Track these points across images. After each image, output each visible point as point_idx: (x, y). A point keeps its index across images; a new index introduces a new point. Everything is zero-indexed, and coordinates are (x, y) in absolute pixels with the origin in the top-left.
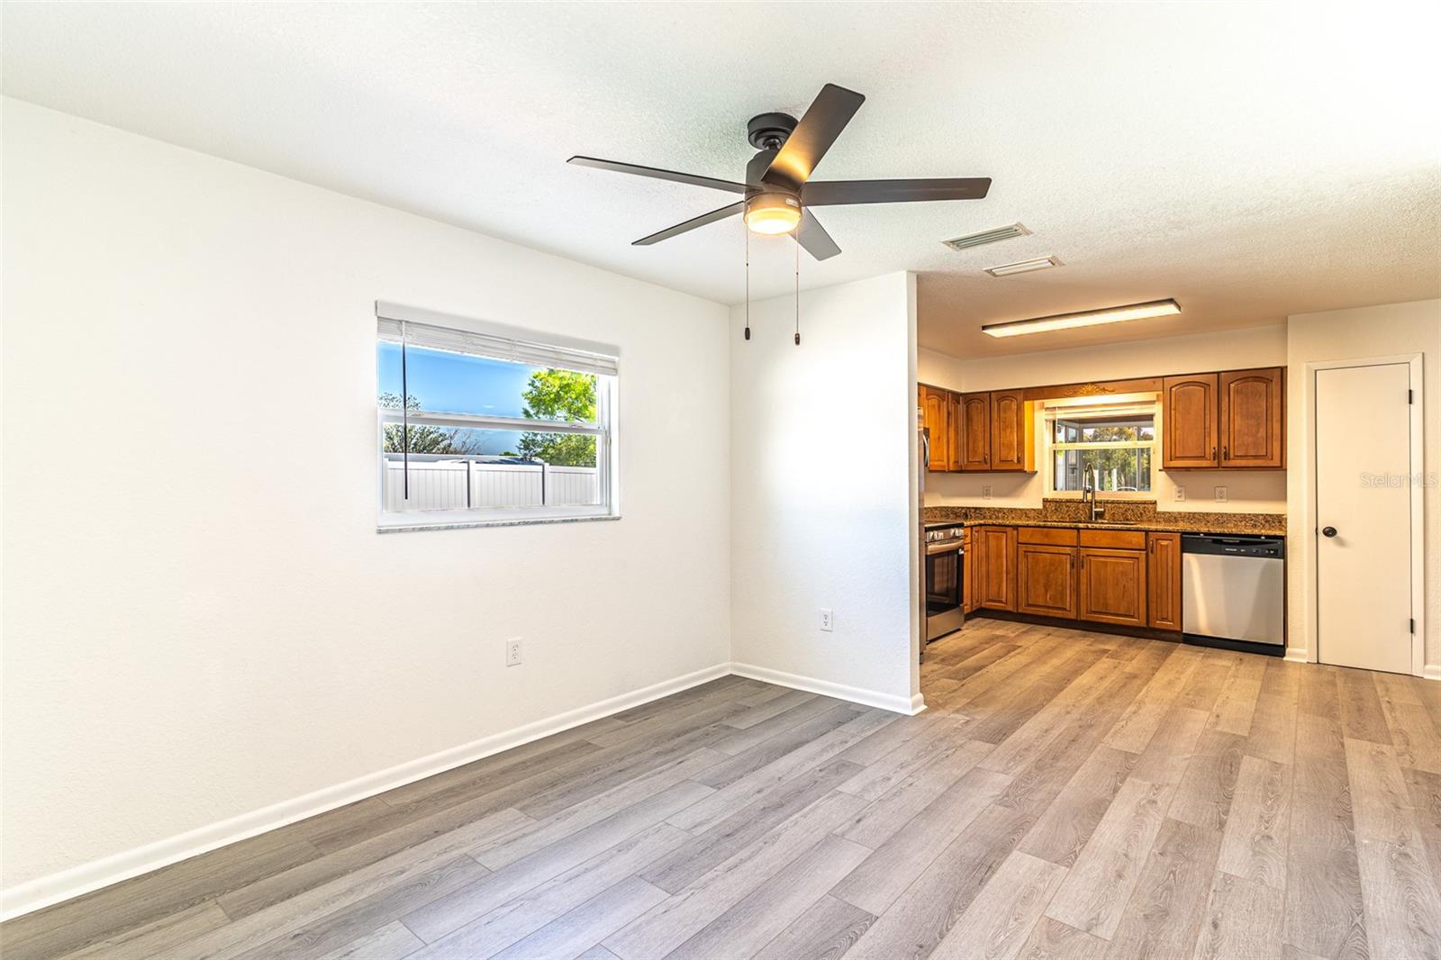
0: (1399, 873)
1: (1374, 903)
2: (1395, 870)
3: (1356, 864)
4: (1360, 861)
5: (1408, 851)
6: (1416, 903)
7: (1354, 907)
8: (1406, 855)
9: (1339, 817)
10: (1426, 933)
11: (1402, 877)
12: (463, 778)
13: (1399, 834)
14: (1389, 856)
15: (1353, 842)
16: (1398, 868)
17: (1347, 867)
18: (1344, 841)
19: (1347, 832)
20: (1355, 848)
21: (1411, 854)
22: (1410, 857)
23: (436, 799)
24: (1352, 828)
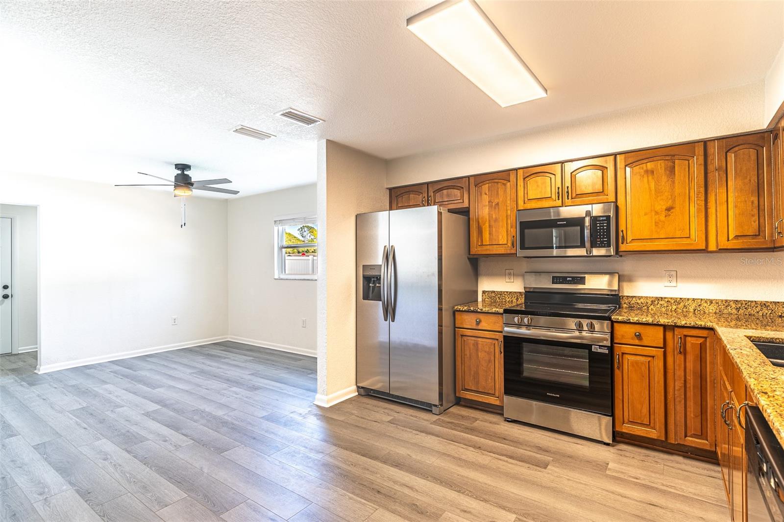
0: (40, 483)
1: (43, 465)
2: (42, 483)
3: (61, 474)
4: (60, 476)
5: (41, 498)
6: (26, 475)
7: (50, 459)
8: (41, 494)
9: (89, 493)
10: (19, 467)
11: (37, 482)
12: (278, 353)
13: (51, 505)
14: (48, 488)
15: (70, 483)
16: (41, 485)
17: (63, 470)
18: (74, 481)
19: (78, 487)
20: (66, 481)
21: (39, 497)
22: (38, 494)
23: (267, 353)
24: (78, 491)
